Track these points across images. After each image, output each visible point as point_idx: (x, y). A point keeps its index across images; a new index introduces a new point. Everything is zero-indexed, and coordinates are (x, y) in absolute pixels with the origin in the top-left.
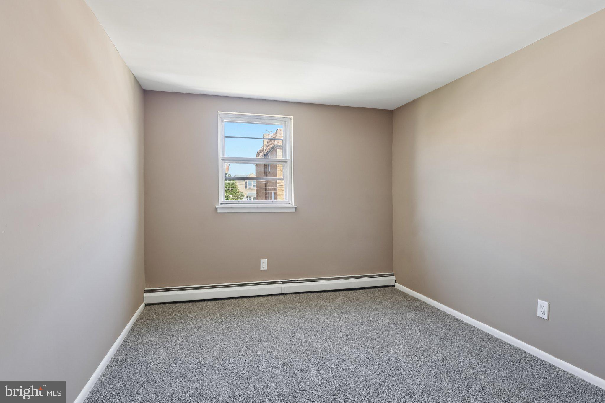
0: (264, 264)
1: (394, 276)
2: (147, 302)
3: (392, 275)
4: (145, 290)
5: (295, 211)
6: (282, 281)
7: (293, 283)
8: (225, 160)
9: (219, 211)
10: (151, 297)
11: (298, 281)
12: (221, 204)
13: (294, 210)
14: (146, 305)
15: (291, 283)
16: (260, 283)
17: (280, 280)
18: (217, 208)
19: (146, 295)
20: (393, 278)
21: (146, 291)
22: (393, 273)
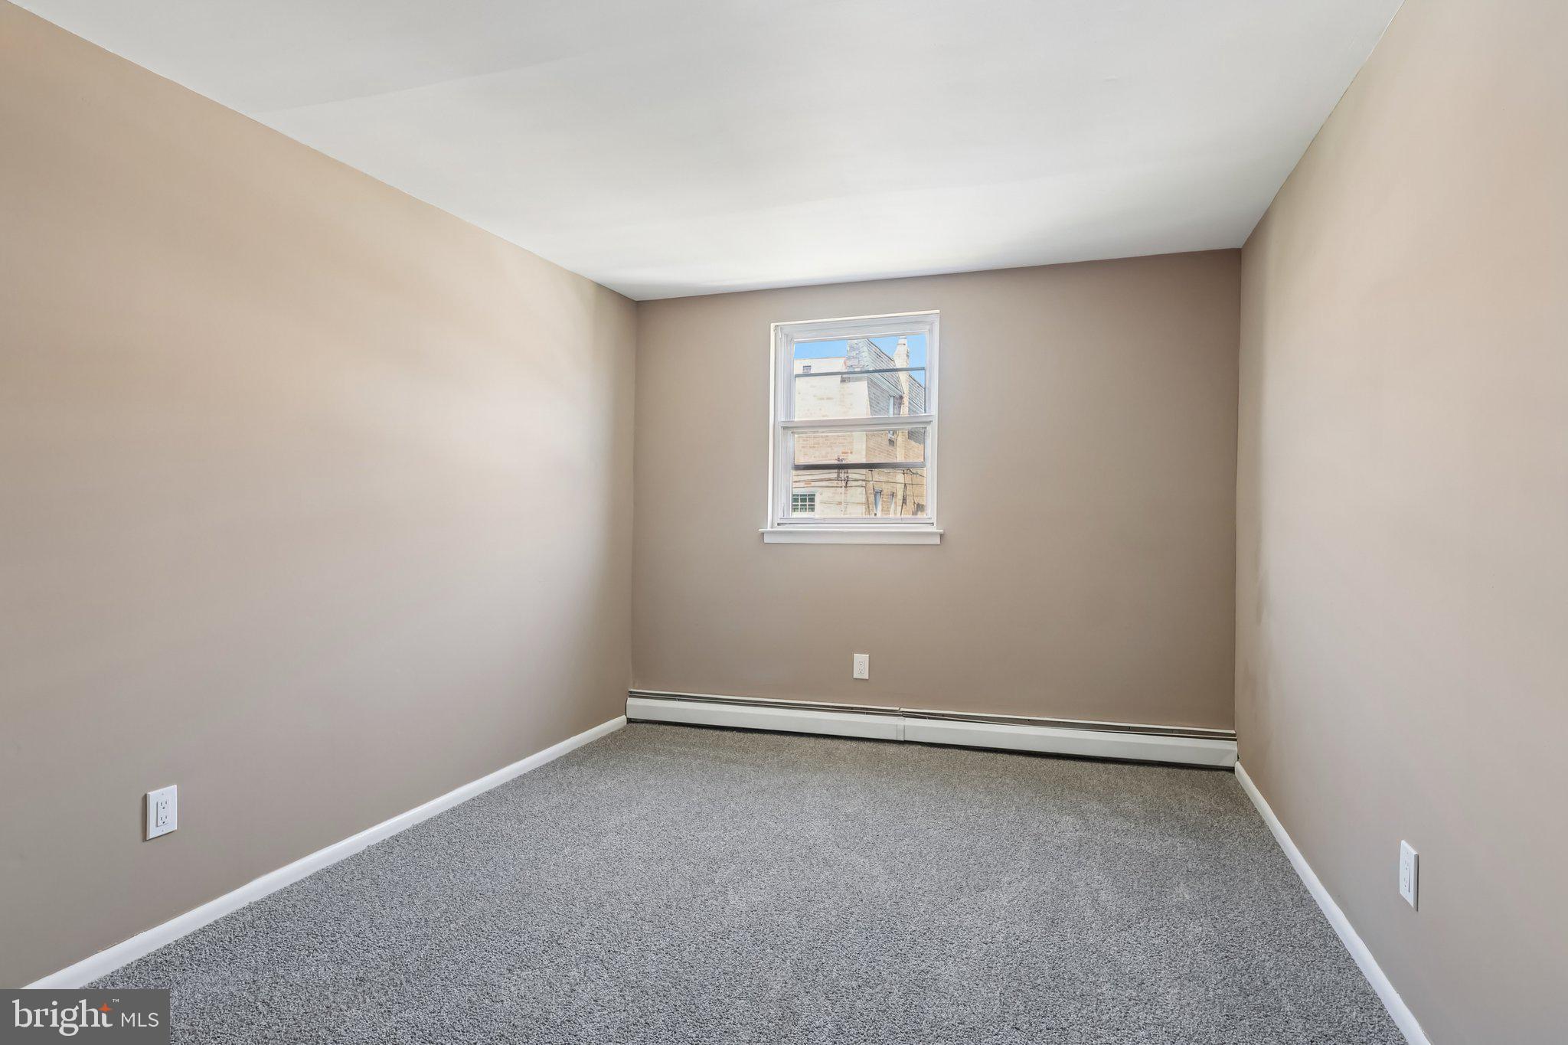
0: (861, 665)
1: (1236, 740)
2: (631, 715)
3: (1231, 738)
4: (631, 692)
5: (939, 543)
6: (902, 710)
7: (929, 718)
8: (789, 428)
9: (767, 539)
10: (638, 707)
11: (943, 715)
12: (778, 524)
13: (937, 541)
14: (630, 721)
15: (925, 718)
16: (852, 708)
17: (898, 709)
18: (763, 534)
19: (631, 701)
20: (1232, 746)
21: (633, 695)
22: (1233, 732)
